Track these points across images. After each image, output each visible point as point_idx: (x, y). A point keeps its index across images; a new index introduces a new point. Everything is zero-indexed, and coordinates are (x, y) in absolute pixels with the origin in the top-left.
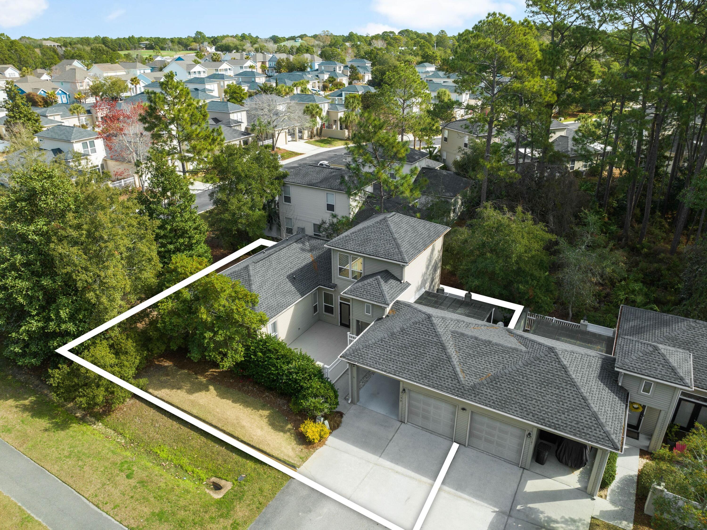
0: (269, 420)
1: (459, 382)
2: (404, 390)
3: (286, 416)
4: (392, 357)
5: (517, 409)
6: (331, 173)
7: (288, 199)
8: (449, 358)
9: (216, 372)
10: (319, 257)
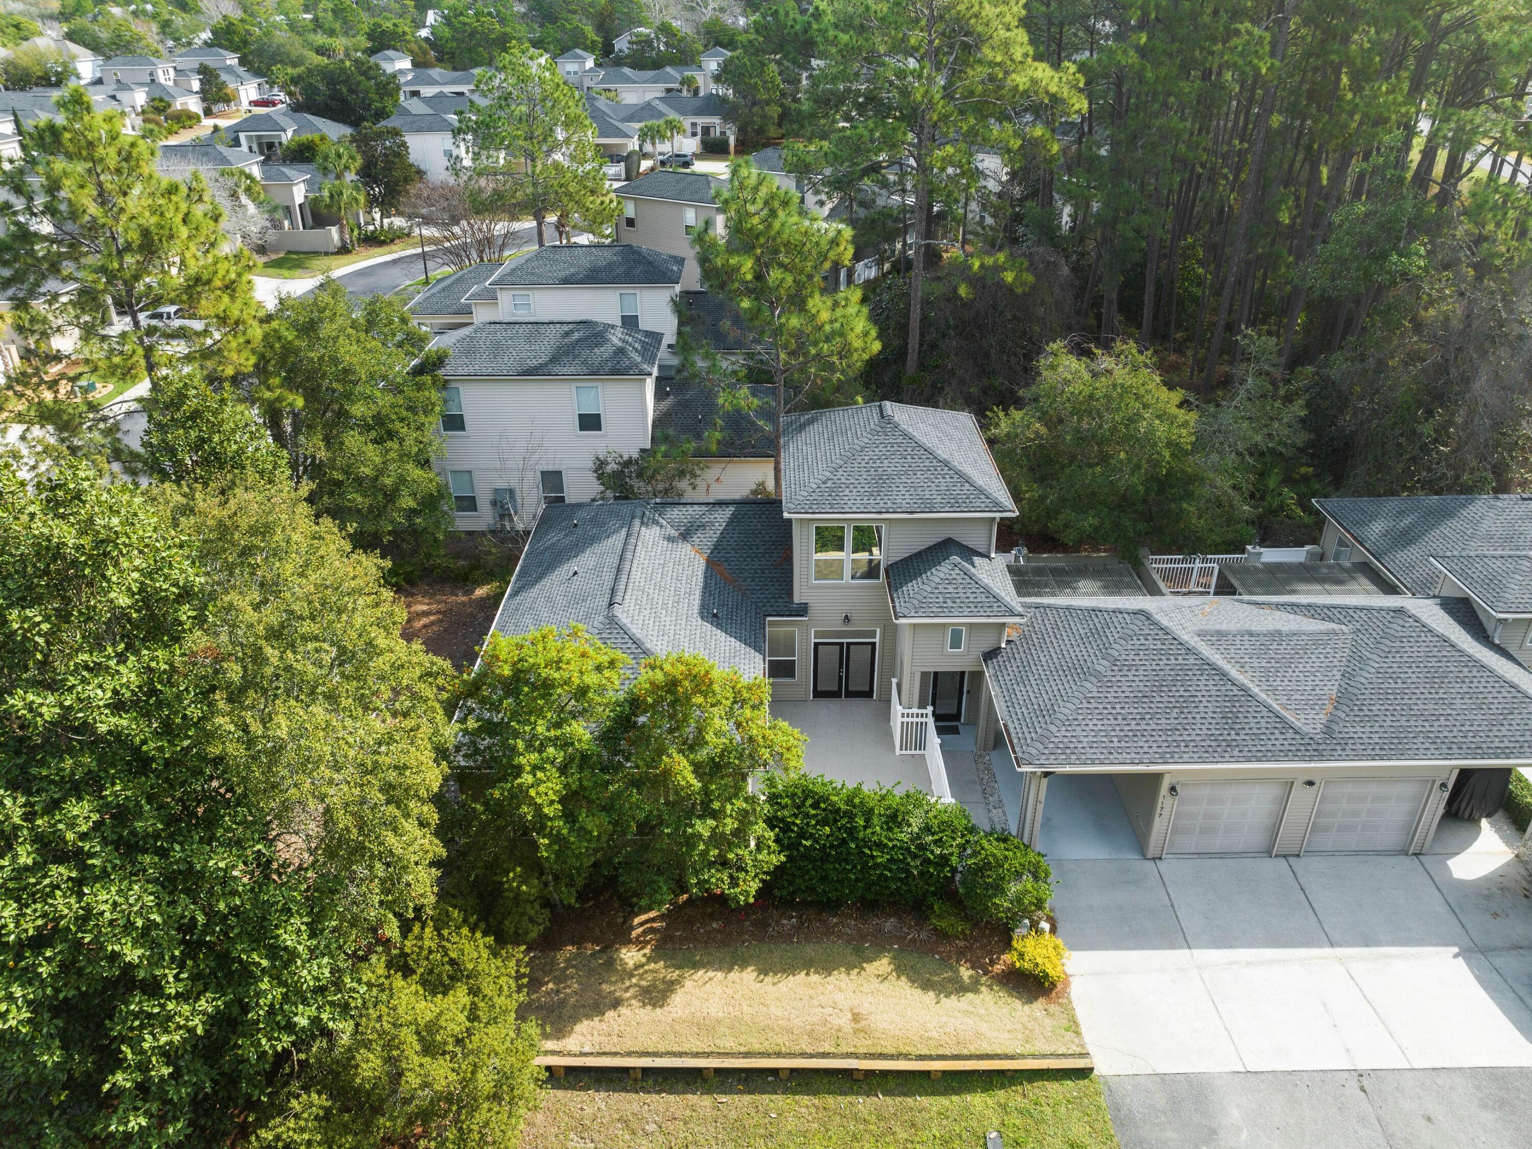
0: (910, 979)
1: (1297, 733)
2: (1173, 789)
3: (933, 951)
4: (1133, 727)
5: (1427, 745)
6: (567, 334)
7: (455, 423)
8: (1243, 689)
9: (652, 920)
10: (717, 547)
